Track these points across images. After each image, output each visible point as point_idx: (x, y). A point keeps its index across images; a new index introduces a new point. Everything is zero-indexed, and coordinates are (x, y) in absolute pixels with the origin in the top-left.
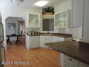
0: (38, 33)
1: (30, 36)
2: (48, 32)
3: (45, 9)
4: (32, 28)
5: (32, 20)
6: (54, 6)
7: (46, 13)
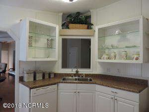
0: (52, 76)
1: (31, 88)
2: (77, 72)
3: (70, 16)
4: (36, 62)
5: (36, 41)
6: (91, 11)
7: (71, 25)
